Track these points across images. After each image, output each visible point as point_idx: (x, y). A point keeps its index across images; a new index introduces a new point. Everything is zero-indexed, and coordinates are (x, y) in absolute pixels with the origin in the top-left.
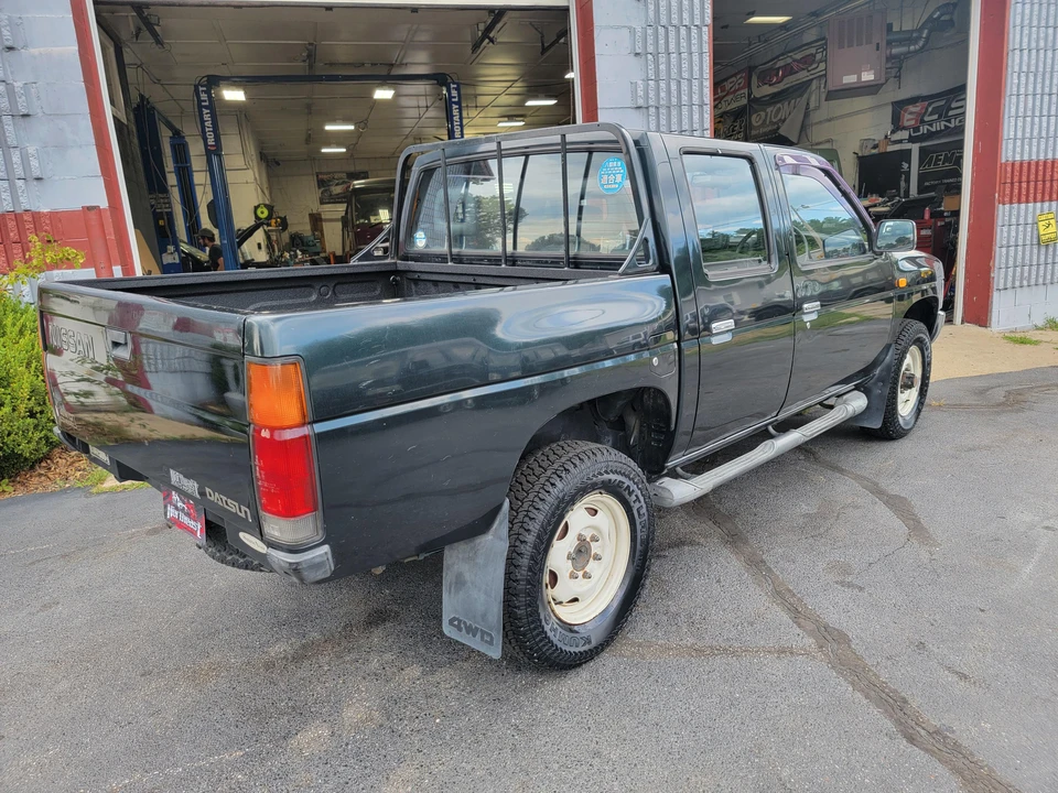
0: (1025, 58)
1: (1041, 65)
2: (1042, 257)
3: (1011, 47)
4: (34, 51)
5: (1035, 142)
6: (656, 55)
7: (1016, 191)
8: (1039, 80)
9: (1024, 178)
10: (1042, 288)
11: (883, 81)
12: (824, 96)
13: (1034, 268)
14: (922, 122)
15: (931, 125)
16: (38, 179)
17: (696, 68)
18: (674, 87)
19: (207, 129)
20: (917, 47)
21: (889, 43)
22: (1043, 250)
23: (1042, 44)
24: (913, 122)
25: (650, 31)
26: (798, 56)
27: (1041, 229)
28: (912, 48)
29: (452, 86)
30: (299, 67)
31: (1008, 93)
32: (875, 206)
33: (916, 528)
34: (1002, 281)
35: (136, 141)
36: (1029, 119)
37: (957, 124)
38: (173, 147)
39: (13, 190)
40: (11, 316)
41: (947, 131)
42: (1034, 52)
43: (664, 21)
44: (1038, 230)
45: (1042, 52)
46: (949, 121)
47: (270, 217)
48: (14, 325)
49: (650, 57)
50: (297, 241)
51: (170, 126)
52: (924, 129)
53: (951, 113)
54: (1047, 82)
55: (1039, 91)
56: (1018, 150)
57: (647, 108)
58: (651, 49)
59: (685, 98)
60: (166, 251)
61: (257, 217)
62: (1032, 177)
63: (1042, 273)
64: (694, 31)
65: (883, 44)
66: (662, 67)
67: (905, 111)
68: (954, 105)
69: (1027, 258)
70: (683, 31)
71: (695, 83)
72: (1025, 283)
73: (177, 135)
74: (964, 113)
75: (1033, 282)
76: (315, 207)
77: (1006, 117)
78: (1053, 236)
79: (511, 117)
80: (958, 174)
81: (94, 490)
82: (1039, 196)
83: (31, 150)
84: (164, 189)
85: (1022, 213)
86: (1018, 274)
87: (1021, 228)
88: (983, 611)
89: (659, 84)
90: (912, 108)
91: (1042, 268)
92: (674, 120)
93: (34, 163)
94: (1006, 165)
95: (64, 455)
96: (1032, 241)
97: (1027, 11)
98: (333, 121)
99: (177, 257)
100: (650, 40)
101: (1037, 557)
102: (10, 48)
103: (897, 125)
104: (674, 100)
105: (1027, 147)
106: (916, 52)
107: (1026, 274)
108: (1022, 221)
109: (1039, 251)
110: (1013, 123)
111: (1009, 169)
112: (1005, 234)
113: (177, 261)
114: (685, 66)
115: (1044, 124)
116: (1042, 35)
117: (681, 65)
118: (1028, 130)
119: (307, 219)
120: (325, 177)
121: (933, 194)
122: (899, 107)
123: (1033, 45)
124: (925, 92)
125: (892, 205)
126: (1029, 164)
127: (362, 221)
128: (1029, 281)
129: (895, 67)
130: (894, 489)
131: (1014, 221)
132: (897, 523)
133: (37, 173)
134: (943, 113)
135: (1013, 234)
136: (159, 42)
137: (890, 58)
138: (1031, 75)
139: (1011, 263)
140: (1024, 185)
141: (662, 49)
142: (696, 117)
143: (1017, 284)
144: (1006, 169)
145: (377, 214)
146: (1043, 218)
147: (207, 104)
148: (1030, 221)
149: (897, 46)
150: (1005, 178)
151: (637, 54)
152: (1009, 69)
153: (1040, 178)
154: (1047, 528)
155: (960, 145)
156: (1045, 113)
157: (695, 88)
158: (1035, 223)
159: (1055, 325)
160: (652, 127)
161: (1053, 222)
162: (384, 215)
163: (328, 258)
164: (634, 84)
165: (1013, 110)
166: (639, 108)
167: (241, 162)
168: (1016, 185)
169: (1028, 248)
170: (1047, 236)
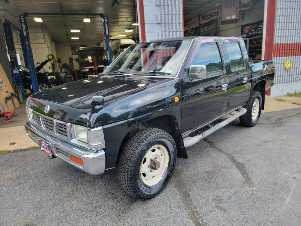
0: (282, 11)
1: (286, 13)
2: (286, 74)
3: (277, 8)
5: (284, 37)
6: (164, 6)
7: (278, 53)
8: (286, 18)
9: (281, 49)
10: (286, 83)
11: (238, 18)
12: (221, 24)
13: (284, 77)
14: (250, 32)
15: (253, 33)
17: (177, 11)
18: (170, 17)
19: (24, 30)
20: (248, 8)
21: (240, 7)
22: (286, 71)
23: (286, 7)
24: (247, 32)
26: (214, 11)
27: (286, 65)
28: (247, 8)
29: (105, 17)
30: (58, 11)
31: (276, 22)
33: (247, 178)
36: (282, 30)
37: (261, 32)
38: (20, 36)
41: (258, 35)
42: (284, 9)
44: (285, 65)
45: (286, 9)
46: (258, 31)
47: (52, 59)
49: (162, 7)
50: (65, 66)
51: (18, 30)
52: (250, 34)
53: (259, 29)
54: (288, 19)
55: (286, 21)
56: (279, 40)
57: (162, 24)
58: (162, 4)
59: (174, 21)
60: (14, 69)
61: (48, 58)
62: (283, 49)
63: (286, 79)
65: (238, 7)
66: (166, 10)
67: (245, 28)
68: (260, 26)
69: (282, 74)
71: (177, 16)
72: (281, 82)
73: (22, 33)
74: (262, 29)
75: (283, 81)
76: (71, 56)
77: (276, 29)
78: (289, 67)
79: (129, 29)
80: (261, 48)
82: (285, 55)
84: (13, 49)
85: (280, 60)
86: (279, 79)
87: (280, 65)
88: (272, 223)
89: (165, 16)
90: (247, 27)
91: (286, 77)
92: (171, 28)
94: (275, 45)
96: (283, 69)
98: (73, 29)
101: (291, 192)
103: (243, 33)
104: (170, 22)
105: (282, 39)
106: (248, 9)
107: (281, 79)
108: (280, 62)
109: (285, 72)
110: (278, 31)
111: (276, 46)
113: (18, 72)
114: (174, 10)
115: (287, 32)
116: (287, 4)
117: (172, 10)
118: (282, 34)
119: (68, 59)
120: (74, 47)
121: (253, 54)
122: (243, 27)
123: (284, 7)
124: (251, 22)
126: (283, 44)
127: (82, 60)
128: (282, 81)
129: (242, 15)
130: (239, 160)
131: (278, 62)
132: (240, 176)
134: (256, 29)
135: (277, 66)
137: (240, 12)
138: (283, 17)
139: (277, 76)
140: (281, 51)
141: (166, 4)
142: (178, 27)
143: (279, 82)
144: (275, 46)
145: (87, 58)
146: (287, 61)
147: (23, 22)
148: (283, 62)
149: (243, 8)
150: (275, 49)
151: (158, 6)
152: (277, 15)
153: (286, 49)
154: (294, 178)
155: (261, 39)
156: (287, 28)
157: (177, 18)
158: (284, 63)
159: (290, 95)
160: (163, 30)
161: (289, 63)
162: (90, 58)
163: (75, 71)
164: (157, 16)
165: (278, 27)
166: (159, 24)
167: (43, 41)
168: (279, 51)
169: (282, 71)
170: (288, 67)
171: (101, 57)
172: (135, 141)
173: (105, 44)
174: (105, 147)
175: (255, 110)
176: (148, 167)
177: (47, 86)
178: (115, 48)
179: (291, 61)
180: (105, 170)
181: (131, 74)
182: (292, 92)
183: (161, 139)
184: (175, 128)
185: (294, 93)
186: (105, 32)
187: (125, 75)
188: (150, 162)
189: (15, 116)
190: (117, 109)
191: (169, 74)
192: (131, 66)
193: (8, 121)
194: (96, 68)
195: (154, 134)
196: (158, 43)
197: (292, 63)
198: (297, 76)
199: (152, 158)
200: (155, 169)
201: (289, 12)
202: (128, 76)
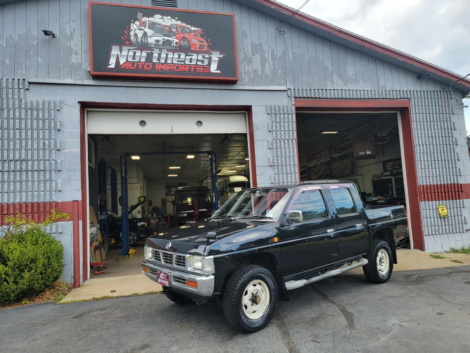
0: (421, 148)
1: (429, 150)
2: (443, 223)
3: (415, 144)
4: (66, 151)
5: (431, 178)
6: (277, 149)
7: (426, 196)
8: (429, 155)
9: (429, 192)
11: (375, 154)
13: (440, 227)
14: (394, 169)
15: (397, 170)
16: (60, 191)
17: (292, 153)
18: (283, 159)
19: (123, 171)
20: (387, 142)
21: (376, 141)
22: (443, 220)
23: (428, 143)
24: (391, 169)
25: (274, 141)
26: (347, 144)
27: (440, 211)
29: (213, 155)
31: (417, 160)
32: (380, 200)
33: (351, 324)
34: (427, 232)
35: (97, 175)
36: (427, 170)
38: (111, 175)
39: (51, 195)
40: (41, 238)
42: (425, 146)
43: (279, 138)
45: (428, 146)
47: (144, 201)
48: (42, 241)
49: (274, 149)
50: (155, 210)
51: (111, 168)
52: (395, 171)
54: (433, 156)
55: (429, 159)
56: (424, 181)
57: (274, 166)
58: (274, 147)
59: (288, 163)
60: (102, 214)
61: (139, 201)
62: (432, 191)
63: (444, 229)
64: (290, 141)
65: (373, 142)
66: (279, 153)
67: (388, 165)
69: (436, 223)
70: (286, 141)
71: (292, 158)
72: (437, 233)
73: (113, 171)
75: (441, 232)
76: (164, 196)
77: (417, 169)
78: (446, 214)
79: (241, 164)
81: (58, 303)
82: (437, 198)
83: (59, 182)
84: (105, 191)
85: (431, 205)
86: (433, 229)
87: (431, 211)
89: (278, 158)
90: (390, 164)
91: (444, 227)
92: (284, 170)
93: (59, 186)
94: (420, 186)
95: (49, 291)
96: (437, 216)
97: (419, 132)
98: (172, 165)
99: (106, 216)
100: (274, 144)
101: (390, 335)
102: (59, 150)
103: (385, 170)
104: (284, 163)
105: (428, 180)
106: (386, 144)
107: (437, 229)
108: (431, 208)
109: (441, 220)
110: (420, 171)
111: (422, 188)
112: (425, 213)
113: (106, 218)
114: (287, 152)
115: (434, 171)
116: (427, 140)
118: (427, 173)
119: (161, 201)
120: (169, 185)
121: (401, 196)
122: (385, 163)
123: (424, 143)
124: (394, 158)
125: (386, 200)
126: (430, 186)
127: (180, 202)
128: (439, 232)
129: (380, 149)
130: (350, 310)
131: (427, 208)
132: (345, 322)
133: (60, 189)
135: (428, 213)
136: (110, 142)
137: (377, 146)
138: (425, 154)
139: (429, 225)
140: (429, 194)
141: (279, 147)
142: (292, 169)
143: (434, 233)
144: (420, 188)
145: (187, 200)
146: (440, 207)
147: (124, 162)
148: (435, 208)
149: (379, 142)
150: (421, 191)
151: (270, 149)
154: (400, 325)
156: (434, 167)
157: (292, 159)
158: (437, 209)
159: (455, 251)
160: (276, 172)
161: (445, 208)
162: (189, 200)
163: (167, 217)
164: (269, 158)
165: (419, 166)
166: (271, 166)
167: (135, 180)
168: (426, 194)
169: (436, 219)
170: (443, 214)
171: (203, 198)
172: (238, 273)
173: (209, 181)
174: (214, 273)
175: (383, 262)
176: (250, 300)
177: (135, 235)
178: (222, 187)
179: (447, 206)
180: (213, 294)
181: (238, 218)
182: (458, 247)
183: (261, 274)
184: (276, 268)
185: (461, 249)
186: (212, 169)
187: (232, 218)
188: (251, 295)
189: (105, 268)
190: (223, 244)
191: (270, 218)
192: (239, 210)
193: (100, 272)
194: (197, 212)
195: (255, 269)
196: (267, 190)
197: (448, 209)
198: (461, 225)
199: (253, 292)
200: (257, 304)
201: (432, 149)
202: (234, 220)
